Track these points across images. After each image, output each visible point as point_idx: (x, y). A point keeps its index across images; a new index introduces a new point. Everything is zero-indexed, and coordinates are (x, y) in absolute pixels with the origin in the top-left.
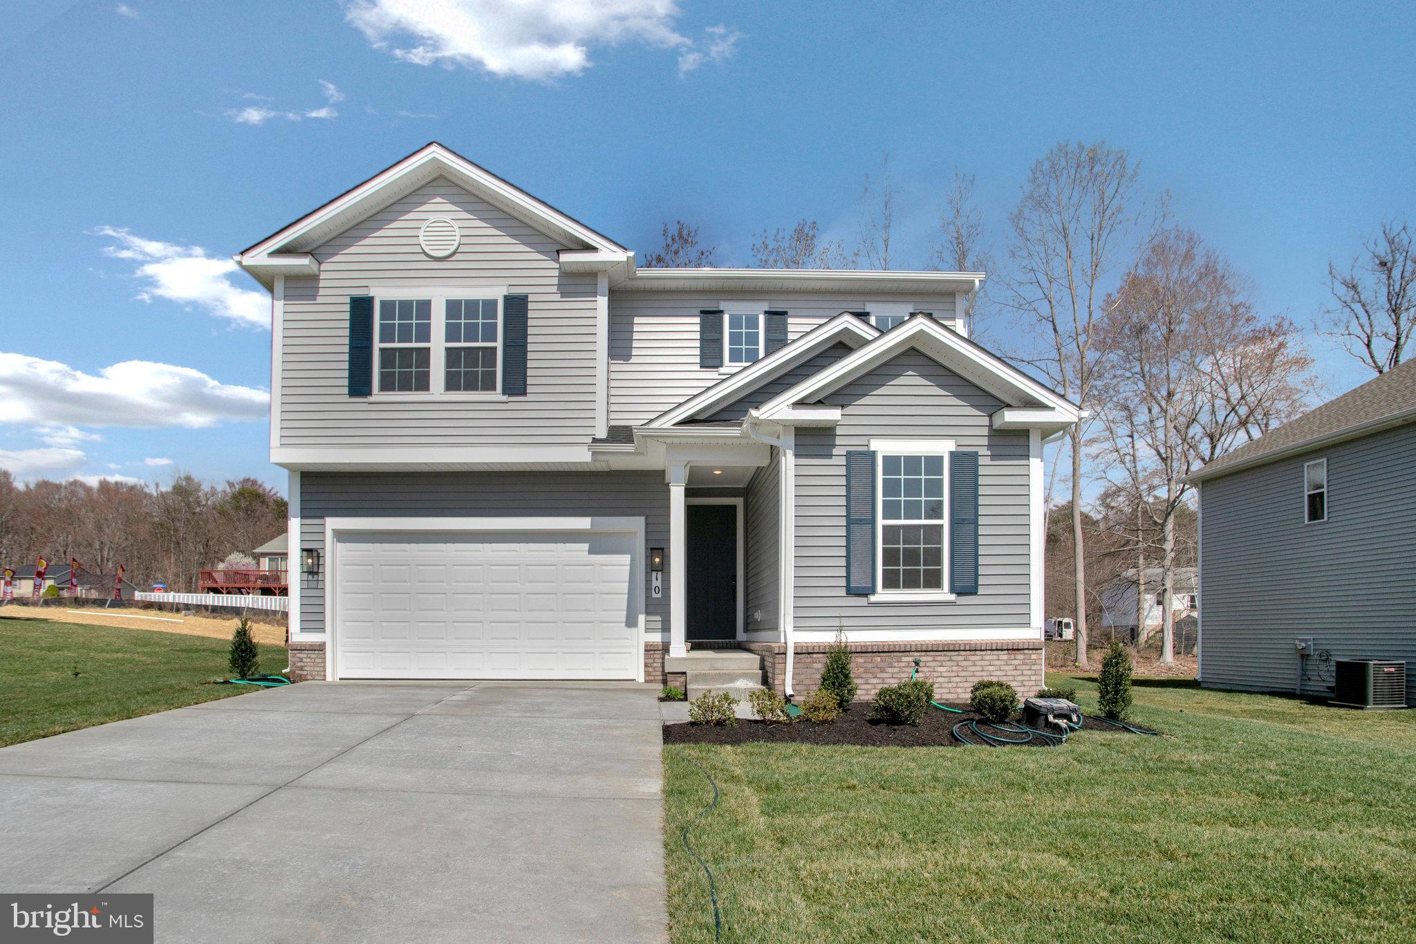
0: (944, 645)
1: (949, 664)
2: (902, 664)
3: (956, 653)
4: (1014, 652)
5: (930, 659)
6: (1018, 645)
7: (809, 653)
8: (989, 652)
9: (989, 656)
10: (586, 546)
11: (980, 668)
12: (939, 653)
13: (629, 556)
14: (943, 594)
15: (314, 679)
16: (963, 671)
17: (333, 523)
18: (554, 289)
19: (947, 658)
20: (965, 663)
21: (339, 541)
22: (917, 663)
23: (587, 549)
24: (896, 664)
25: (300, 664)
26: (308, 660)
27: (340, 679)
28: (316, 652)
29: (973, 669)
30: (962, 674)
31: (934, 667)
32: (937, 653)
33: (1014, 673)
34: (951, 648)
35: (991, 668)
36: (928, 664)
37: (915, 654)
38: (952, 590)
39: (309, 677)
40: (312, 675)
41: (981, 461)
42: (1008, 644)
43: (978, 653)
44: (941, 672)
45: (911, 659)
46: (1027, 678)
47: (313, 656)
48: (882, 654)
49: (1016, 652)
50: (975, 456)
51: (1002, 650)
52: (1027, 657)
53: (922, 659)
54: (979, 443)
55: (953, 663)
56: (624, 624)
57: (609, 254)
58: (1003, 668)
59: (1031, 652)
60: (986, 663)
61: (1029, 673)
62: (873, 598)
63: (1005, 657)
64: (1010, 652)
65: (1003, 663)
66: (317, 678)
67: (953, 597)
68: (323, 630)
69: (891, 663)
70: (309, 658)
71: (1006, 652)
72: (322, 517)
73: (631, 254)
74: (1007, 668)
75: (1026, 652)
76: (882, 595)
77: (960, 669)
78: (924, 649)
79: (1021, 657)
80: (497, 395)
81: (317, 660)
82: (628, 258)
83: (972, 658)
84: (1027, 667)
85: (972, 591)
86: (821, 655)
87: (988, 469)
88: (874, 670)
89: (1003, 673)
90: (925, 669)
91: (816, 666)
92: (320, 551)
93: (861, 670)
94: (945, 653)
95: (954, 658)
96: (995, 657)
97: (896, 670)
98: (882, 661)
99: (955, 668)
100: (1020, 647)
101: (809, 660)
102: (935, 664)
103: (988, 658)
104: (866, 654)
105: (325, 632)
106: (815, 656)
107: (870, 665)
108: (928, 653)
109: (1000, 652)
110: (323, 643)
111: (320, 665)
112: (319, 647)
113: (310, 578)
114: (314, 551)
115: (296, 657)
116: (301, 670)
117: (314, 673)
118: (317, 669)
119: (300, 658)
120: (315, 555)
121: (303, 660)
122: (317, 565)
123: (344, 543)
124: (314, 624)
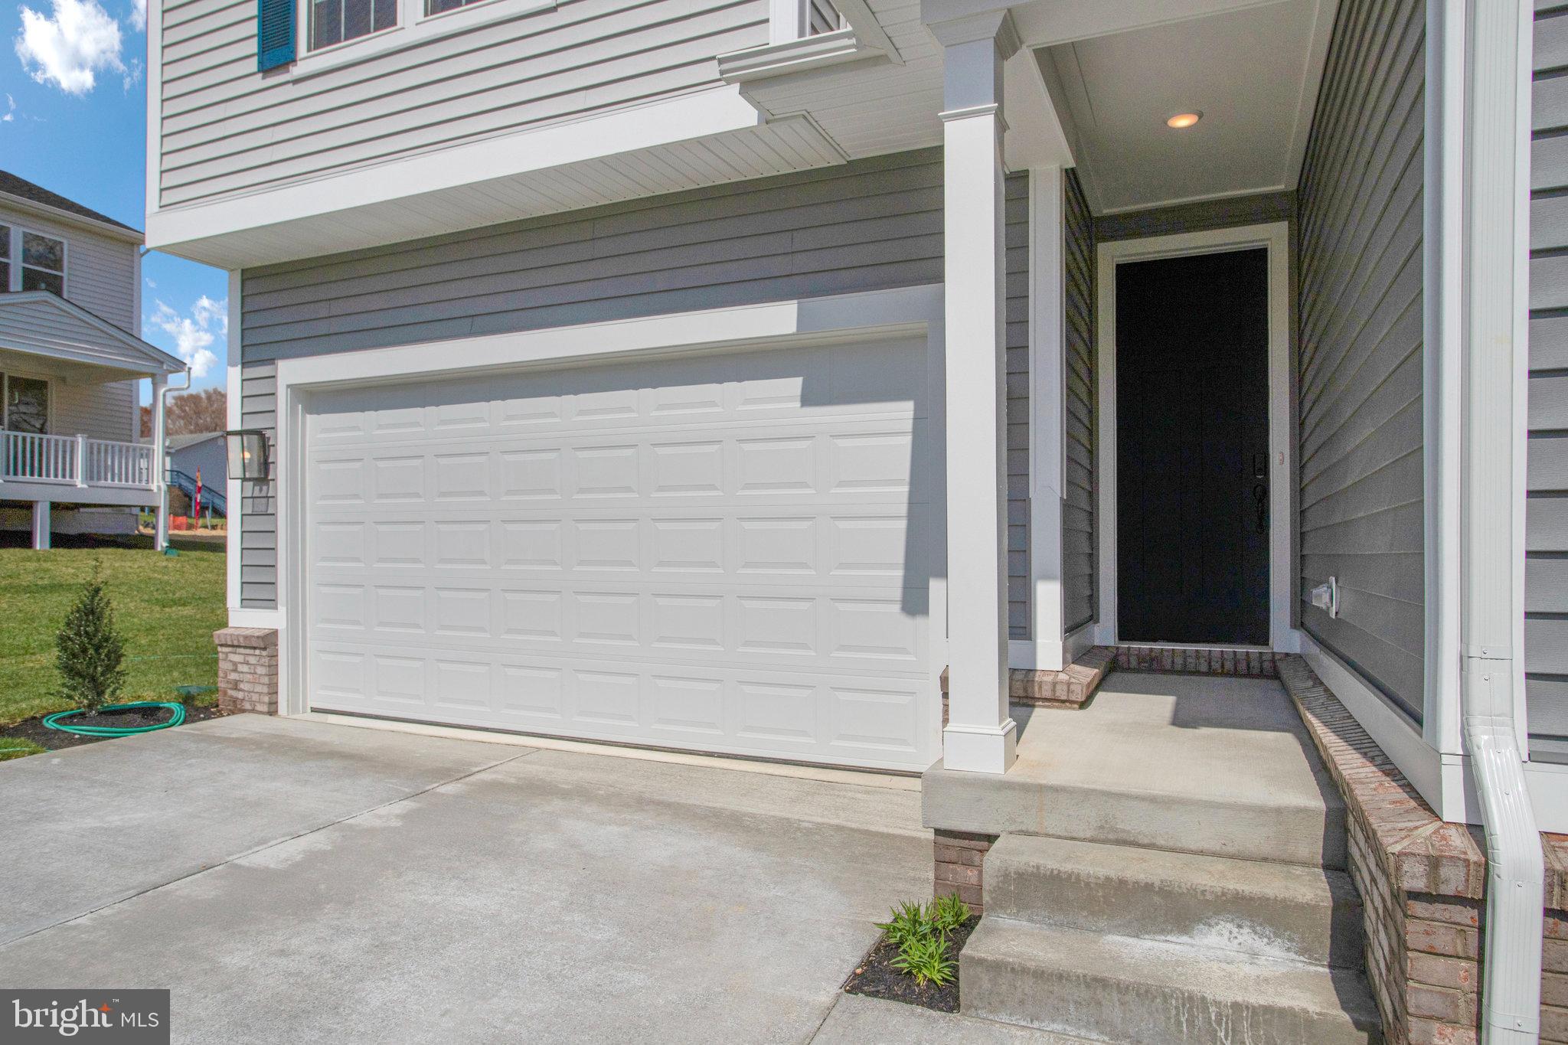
10: (795, 384)
13: (910, 405)
15: (256, 712)
17: (293, 371)
21: (311, 409)
23: (798, 391)
25: (233, 676)
26: (245, 668)
27: (314, 710)
28: (257, 652)
39: (247, 706)
40: (253, 702)
47: (252, 660)
56: (896, 608)
66: (261, 708)
68: (271, 603)
70: (247, 663)
72: (271, 361)
81: (261, 671)
92: (268, 433)
105: (276, 608)
110: (274, 633)
111: (266, 680)
112: (267, 642)
113: (256, 494)
114: (259, 433)
115: (228, 660)
116: (236, 688)
117: (255, 697)
118: (259, 688)
119: (235, 664)
120: (263, 442)
121: (240, 668)
122: (265, 465)
123: (318, 413)
124: (259, 592)
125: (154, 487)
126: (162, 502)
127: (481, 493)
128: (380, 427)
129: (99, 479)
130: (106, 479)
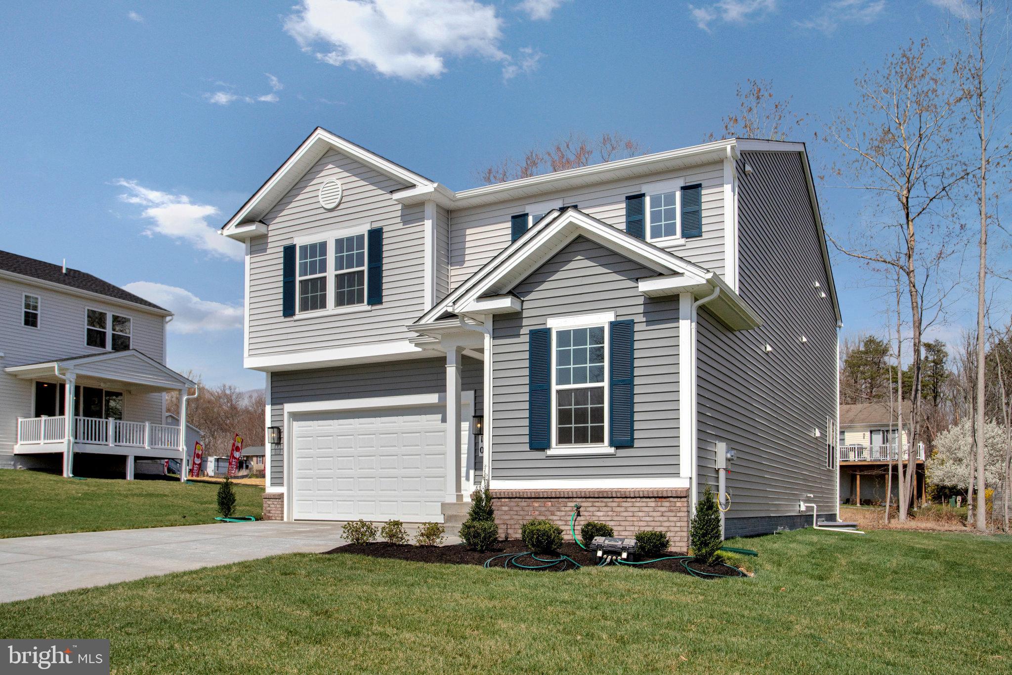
0: (599, 492)
1: (605, 509)
2: (567, 509)
3: (611, 500)
4: (660, 500)
5: (590, 504)
6: (662, 493)
7: (499, 498)
8: (638, 499)
9: (639, 503)
11: (631, 514)
12: (597, 500)
14: (605, 448)
15: (276, 520)
16: (616, 516)
17: (289, 407)
18: (399, 220)
19: (603, 504)
20: (619, 509)
21: (294, 420)
22: (578, 508)
23: (440, 418)
24: (563, 509)
25: (268, 509)
26: (273, 506)
27: (295, 520)
28: (277, 500)
29: (625, 514)
30: (616, 518)
31: (593, 512)
32: (595, 500)
33: (661, 519)
34: (605, 495)
35: (640, 514)
36: (589, 509)
37: (578, 500)
38: (611, 444)
39: (273, 518)
40: (274, 516)
41: (637, 328)
42: (653, 492)
43: (629, 500)
44: (599, 516)
45: (573, 504)
46: (672, 524)
47: (275, 503)
48: (552, 500)
49: (663, 500)
50: (632, 323)
51: (650, 498)
52: (673, 504)
53: (583, 504)
54: (636, 313)
55: (609, 509)
57: (424, 188)
58: (651, 514)
59: (676, 500)
60: (636, 509)
61: (675, 519)
62: (549, 452)
63: (653, 504)
64: (657, 499)
65: (651, 509)
66: (278, 518)
67: (612, 450)
68: (282, 484)
69: (559, 508)
71: (653, 500)
72: (282, 404)
73: (436, 185)
74: (655, 514)
75: (671, 499)
76: (556, 449)
77: (615, 514)
78: (583, 495)
79: (667, 504)
80: (364, 307)
81: (278, 506)
82: (435, 188)
83: (624, 504)
84: (673, 514)
85: (629, 445)
86: (507, 500)
87: (643, 334)
88: (546, 513)
89: (651, 519)
90: (586, 514)
91: (504, 508)
92: (281, 428)
93: (537, 513)
94: (602, 499)
95: (609, 504)
96: (644, 504)
97: (563, 513)
98: (552, 506)
99: (610, 513)
100: (665, 495)
101: (499, 504)
102: (594, 509)
103: (637, 504)
104: (540, 500)
105: (283, 486)
106: (503, 500)
107: (543, 509)
108: (587, 499)
109: (648, 500)
110: (282, 494)
111: (280, 509)
112: (280, 497)
113: (276, 448)
114: (278, 428)
115: (266, 504)
116: (269, 513)
117: (276, 515)
118: (278, 512)
119: (269, 505)
120: (279, 431)
121: (271, 506)
122: (280, 438)
123: (297, 421)
124: (278, 480)
125: (181, 449)
126: (184, 457)
127: (351, 448)
128: (319, 426)
129: (155, 444)
130: (158, 445)
